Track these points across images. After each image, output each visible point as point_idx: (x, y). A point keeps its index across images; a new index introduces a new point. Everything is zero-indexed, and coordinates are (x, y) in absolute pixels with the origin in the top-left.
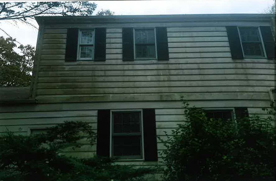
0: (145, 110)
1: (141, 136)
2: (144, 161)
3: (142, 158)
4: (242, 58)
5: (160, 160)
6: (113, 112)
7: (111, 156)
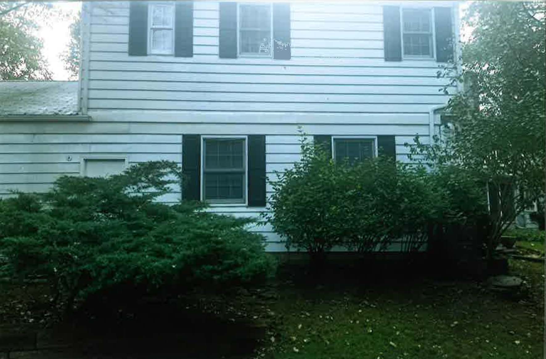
0: (252, 137)
1: (244, 173)
2: (247, 207)
3: (245, 203)
4: (400, 59)
5: (268, 205)
6: (204, 139)
7: (201, 199)
